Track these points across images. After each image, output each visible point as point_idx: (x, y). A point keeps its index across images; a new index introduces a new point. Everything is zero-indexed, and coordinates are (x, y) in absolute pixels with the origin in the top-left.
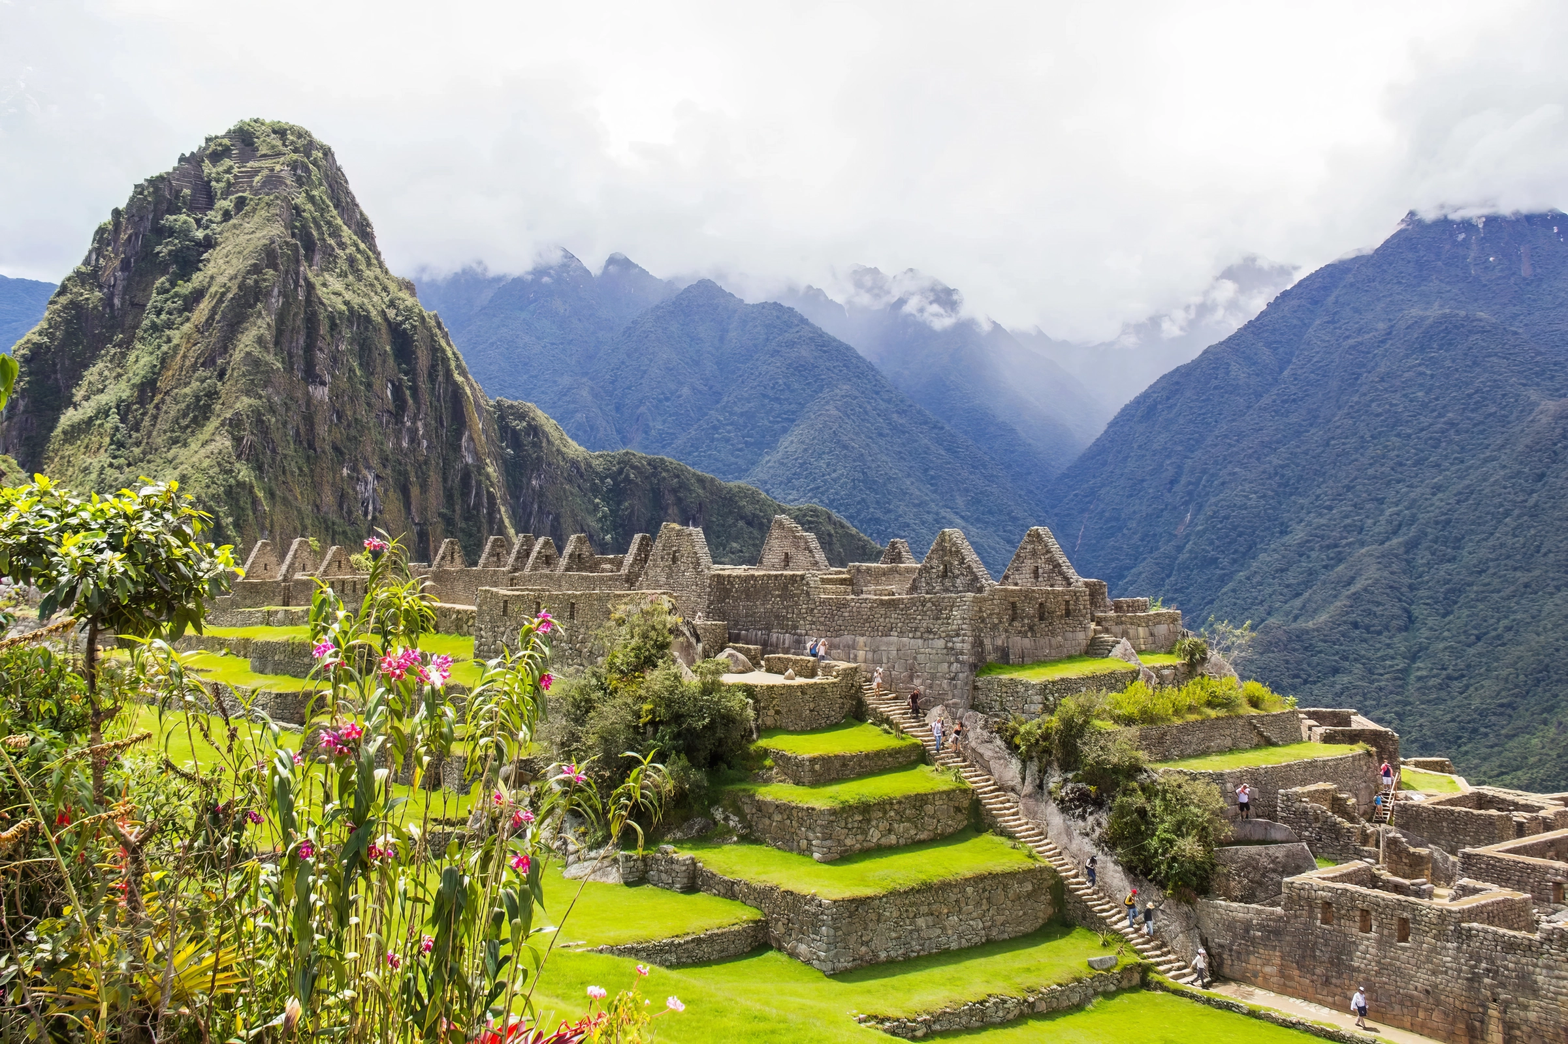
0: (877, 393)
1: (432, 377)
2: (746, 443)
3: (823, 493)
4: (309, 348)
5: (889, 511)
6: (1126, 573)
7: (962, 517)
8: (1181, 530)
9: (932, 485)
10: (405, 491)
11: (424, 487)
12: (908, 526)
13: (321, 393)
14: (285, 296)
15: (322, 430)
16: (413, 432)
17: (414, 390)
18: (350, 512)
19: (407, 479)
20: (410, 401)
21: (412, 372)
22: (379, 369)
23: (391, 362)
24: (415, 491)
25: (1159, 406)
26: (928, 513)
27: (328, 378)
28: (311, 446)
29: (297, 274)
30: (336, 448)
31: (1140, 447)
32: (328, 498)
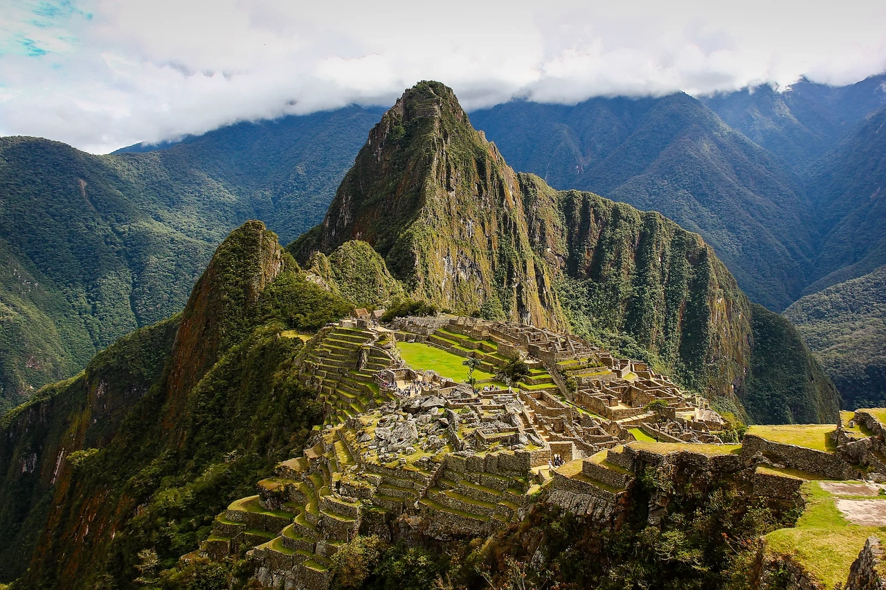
0: (712, 127)
1: (492, 179)
2: (644, 156)
3: (680, 182)
4: (448, 177)
5: (713, 190)
6: (841, 218)
7: (753, 191)
8: (873, 196)
9: (738, 175)
10: (483, 225)
11: (489, 222)
12: (722, 197)
13: (452, 194)
14: (439, 159)
15: (453, 208)
16: (485, 201)
17: (486, 185)
18: (463, 236)
19: (483, 220)
20: (484, 190)
21: (484, 179)
22: (472, 180)
23: (477, 175)
24: (486, 224)
25: (869, 128)
26: (734, 190)
27: (454, 188)
28: (450, 214)
29: (443, 150)
30: (458, 213)
31: (856, 150)
32: (456, 232)
